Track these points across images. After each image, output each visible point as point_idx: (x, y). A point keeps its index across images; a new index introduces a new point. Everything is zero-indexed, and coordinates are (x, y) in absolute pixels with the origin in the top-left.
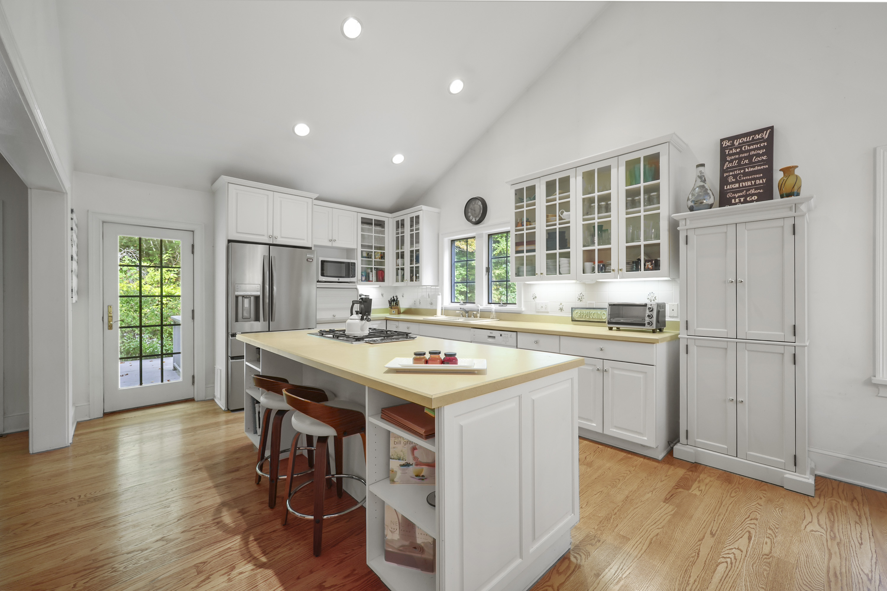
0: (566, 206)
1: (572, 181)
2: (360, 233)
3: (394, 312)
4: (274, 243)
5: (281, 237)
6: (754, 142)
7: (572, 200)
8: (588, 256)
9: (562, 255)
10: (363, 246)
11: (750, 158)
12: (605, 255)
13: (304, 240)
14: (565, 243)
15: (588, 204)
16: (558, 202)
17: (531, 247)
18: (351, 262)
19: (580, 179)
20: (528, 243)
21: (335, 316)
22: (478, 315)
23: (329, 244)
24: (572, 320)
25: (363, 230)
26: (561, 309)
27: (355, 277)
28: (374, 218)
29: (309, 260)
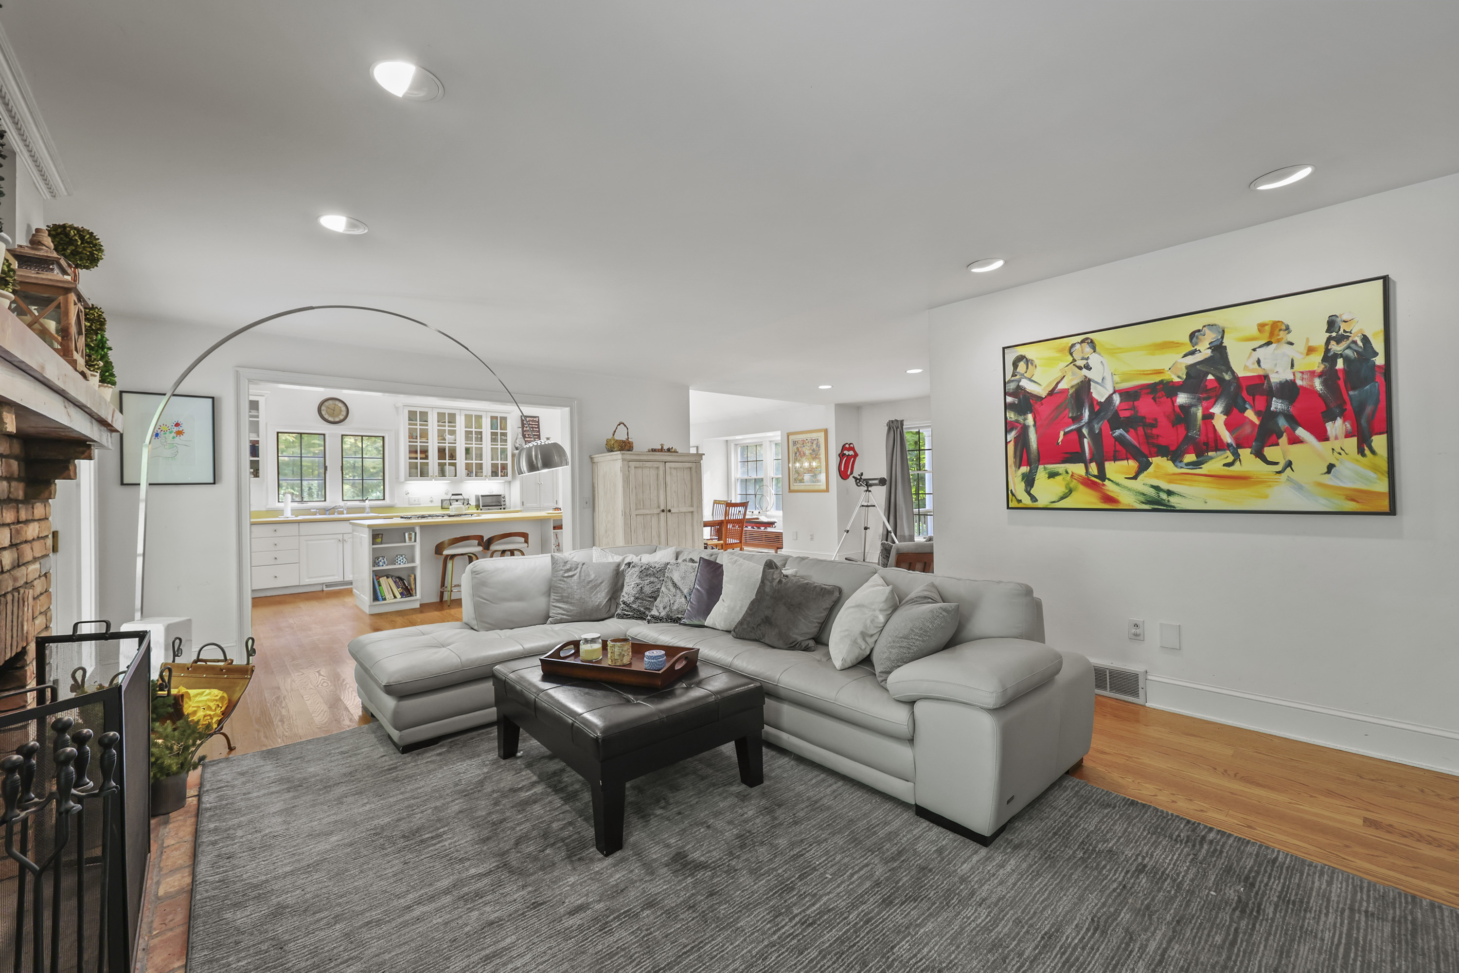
0: (453, 433)
1: (458, 417)
6: (533, 421)
7: (457, 429)
8: (468, 467)
9: (450, 464)
11: (533, 428)
12: (480, 467)
14: (453, 456)
15: (468, 434)
16: (447, 428)
17: (423, 456)
19: (463, 418)
20: (421, 452)
22: (345, 512)
24: (442, 508)
26: (432, 501)
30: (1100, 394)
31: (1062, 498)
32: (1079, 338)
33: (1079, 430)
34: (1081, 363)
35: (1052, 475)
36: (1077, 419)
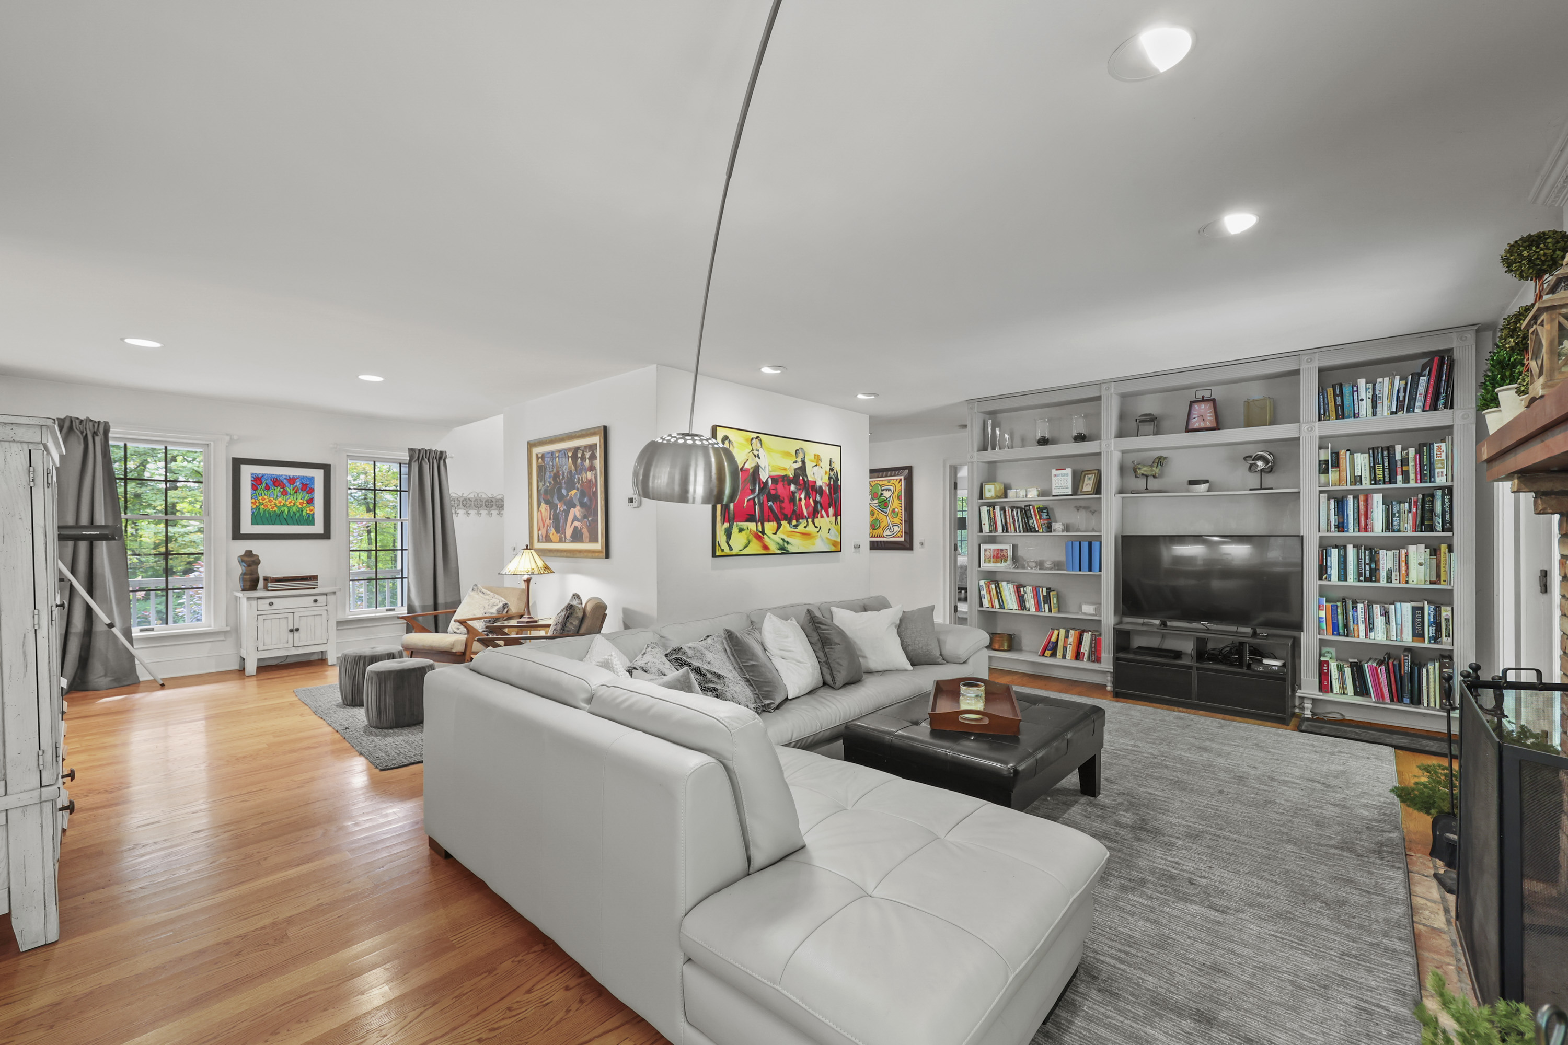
30: (764, 476)
31: (745, 547)
32: (756, 435)
33: (754, 499)
34: (756, 453)
35: (741, 530)
36: (753, 491)
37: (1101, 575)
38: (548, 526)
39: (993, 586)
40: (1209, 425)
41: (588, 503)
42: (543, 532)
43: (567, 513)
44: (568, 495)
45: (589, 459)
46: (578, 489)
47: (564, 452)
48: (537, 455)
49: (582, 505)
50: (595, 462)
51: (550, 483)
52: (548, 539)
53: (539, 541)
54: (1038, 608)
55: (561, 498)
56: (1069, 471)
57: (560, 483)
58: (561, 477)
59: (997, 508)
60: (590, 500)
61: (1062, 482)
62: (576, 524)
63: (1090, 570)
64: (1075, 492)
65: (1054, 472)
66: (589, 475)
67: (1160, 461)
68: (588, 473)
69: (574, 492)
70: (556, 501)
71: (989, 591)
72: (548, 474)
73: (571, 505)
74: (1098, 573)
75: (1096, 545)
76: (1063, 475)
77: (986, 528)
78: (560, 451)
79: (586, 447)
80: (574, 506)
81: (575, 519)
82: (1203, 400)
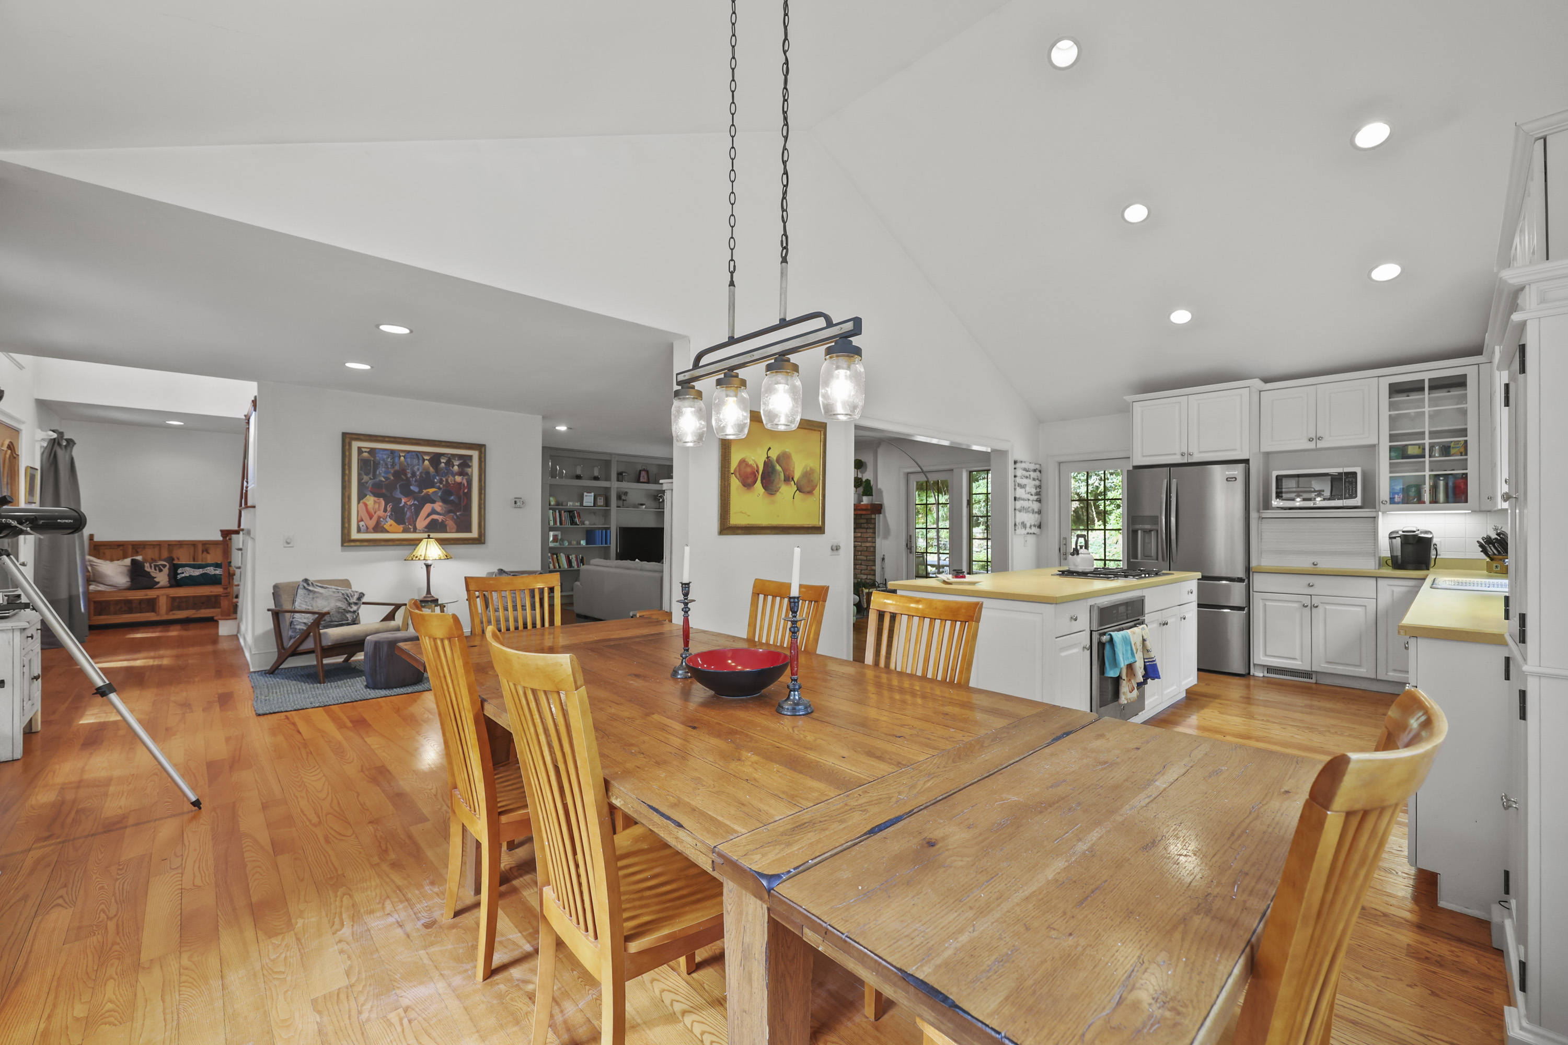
2: (1385, 413)
3: (1499, 569)
4: (1189, 461)
5: (1200, 452)
10: (1392, 438)
13: (1236, 450)
18: (1345, 471)
21: (1316, 565)
23: (1312, 445)
25: (1392, 406)
27: (1356, 497)
28: (1426, 376)
29: (1229, 479)
37: (610, 547)
38: (379, 517)
39: (555, 556)
40: (645, 481)
41: (457, 501)
42: (372, 523)
43: (418, 510)
44: (421, 491)
45: (458, 466)
46: (439, 488)
47: (418, 455)
48: (359, 449)
49: (445, 501)
50: (469, 470)
51: (386, 478)
52: (378, 528)
53: (359, 531)
54: (578, 566)
55: (408, 493)
56: (593, 494)
57: (408, 479)
58: (409, 475)
59: (557, 511)
60: (459, 498)
61: (589, 499)
62: (435, 517)
63: (606, 544)
64: (594, 506)
65: (585, 494)
66: (458, 479)
67: (626, 493)
68: (456, 477)
69: (431, 490)
70: (398, 494)
71: (553, 560)
72: (381, 470)
73: (430, 500)
74: (609, 545)
75: (609, 531)
76: (590, 496)
77: (552, 523)
78: (408, 452)
79: (454, 456)
80: (433, 502)
81: (434, 512)
82: (644, 470)
